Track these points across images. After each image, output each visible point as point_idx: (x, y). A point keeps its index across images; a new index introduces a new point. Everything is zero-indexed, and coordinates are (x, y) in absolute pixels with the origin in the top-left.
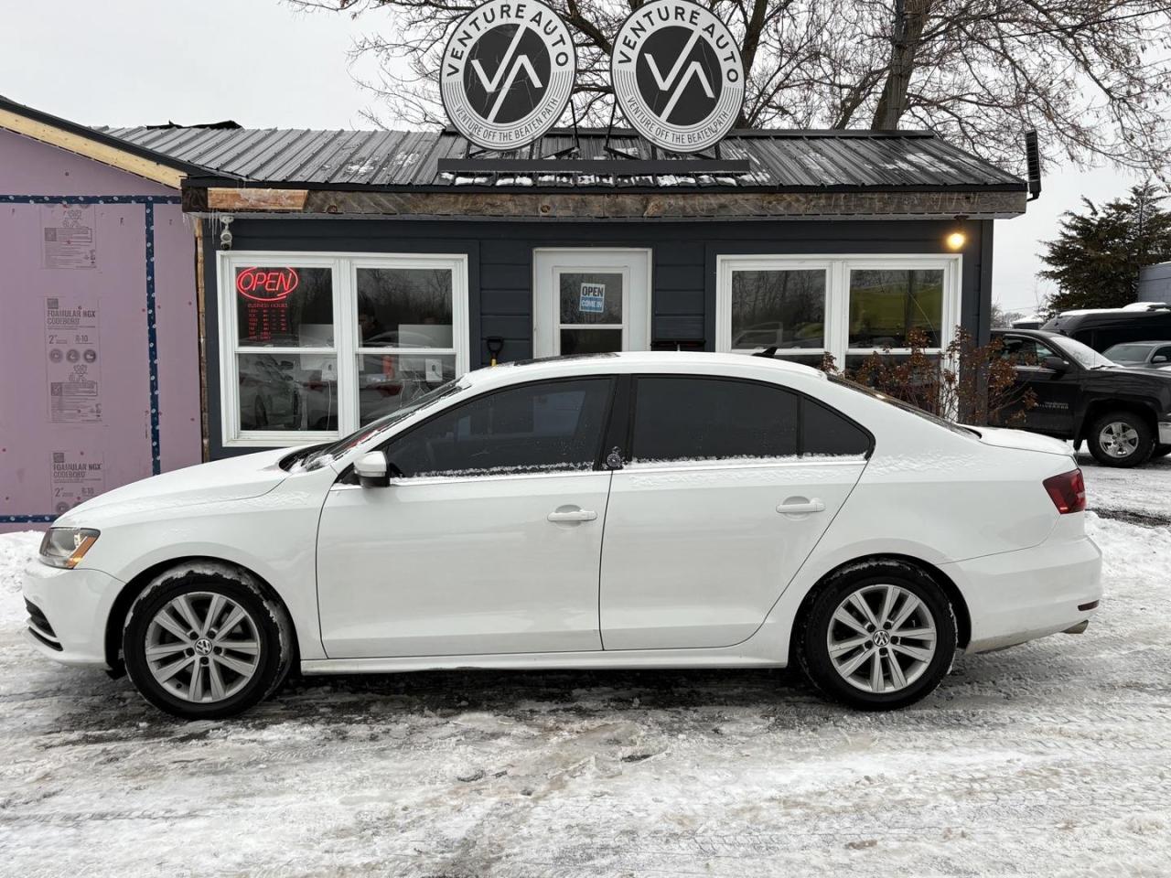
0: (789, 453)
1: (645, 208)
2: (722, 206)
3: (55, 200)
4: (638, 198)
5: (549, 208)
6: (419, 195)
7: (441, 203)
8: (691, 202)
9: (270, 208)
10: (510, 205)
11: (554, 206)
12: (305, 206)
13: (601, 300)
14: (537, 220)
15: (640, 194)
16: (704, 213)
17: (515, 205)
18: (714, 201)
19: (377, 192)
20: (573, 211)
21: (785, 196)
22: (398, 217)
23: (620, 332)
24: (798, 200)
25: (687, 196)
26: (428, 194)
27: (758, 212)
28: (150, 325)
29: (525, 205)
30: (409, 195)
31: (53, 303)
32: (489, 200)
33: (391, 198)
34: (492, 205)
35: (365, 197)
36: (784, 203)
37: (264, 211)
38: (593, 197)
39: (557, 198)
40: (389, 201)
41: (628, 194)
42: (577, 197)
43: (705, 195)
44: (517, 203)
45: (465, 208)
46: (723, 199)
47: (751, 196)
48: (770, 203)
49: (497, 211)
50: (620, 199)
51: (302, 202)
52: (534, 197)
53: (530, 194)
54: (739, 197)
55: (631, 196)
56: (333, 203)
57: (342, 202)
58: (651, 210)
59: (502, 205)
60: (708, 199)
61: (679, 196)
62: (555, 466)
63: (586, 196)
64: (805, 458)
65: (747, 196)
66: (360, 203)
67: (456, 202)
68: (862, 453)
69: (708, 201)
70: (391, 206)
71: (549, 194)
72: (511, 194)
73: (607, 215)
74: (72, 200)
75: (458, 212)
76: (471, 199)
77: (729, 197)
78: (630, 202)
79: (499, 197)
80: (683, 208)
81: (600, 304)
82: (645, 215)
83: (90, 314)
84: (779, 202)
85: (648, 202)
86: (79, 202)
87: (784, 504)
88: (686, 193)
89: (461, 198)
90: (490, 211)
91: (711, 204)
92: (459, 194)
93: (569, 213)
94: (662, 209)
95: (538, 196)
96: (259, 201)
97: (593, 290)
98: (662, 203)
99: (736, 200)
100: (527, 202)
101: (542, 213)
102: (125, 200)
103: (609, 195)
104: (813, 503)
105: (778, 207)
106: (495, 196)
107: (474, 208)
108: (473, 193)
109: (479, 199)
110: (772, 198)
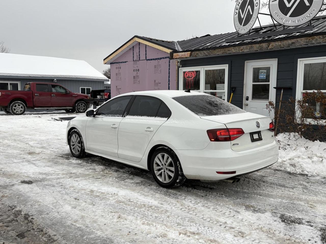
0: (153, 116)
1: (269, 46)
2: (293, 43)
3: (156, 59)
4: (267, 43)
5: (242, 49)
6: (213, 50)
7: (217, 52)
8: (283, 43)
9: (184, 57)
10: (233, 50)
11: (244, 49)
12: (190, 56)
13: (265, 75)
14: (240, 53)
15: (267, 42)
16: (287, 46)
17: (234, 50)
18: (290, 42)
19: (204, 50)
20: (249, 50)
21: (315, 37)
22: (209, 56)
23: (269, 85)
24: (320, 38)
25: (281, 41)
26: (215, 49)
27: (305, 44)
28: (169, 86)
29: (237, 49)
30: (211, 50)
31: (155, 81)
32: (228, 49)
33: (207, 52)
34: (229, 50)
35: (202, 52)
36: (314, 40)
37: (183, 58)
38: (254, 45)
39: (245, 46)
40: (206, 52)
41: (264, 43)
42: (250, 46)
43: (287, 40)
44: (235, 49)
45: (223, 52)
46: (293, 41)
47: (303, 38)
48: (309, 40)
49: (230, 52)
50: (262, 44)
51: (189, 55)
52: (239, 47)
53: (238, 46)
54: (299, 39)
55: (265, 43)
56: (196, 54)
57: (197, 54)
58: (270, 47)
59: (231, 50)
60: (289, 41)
61: (279, 41)
62: (117, 115)
63: (252, 45)
64: (156, 118)
65: (301, 39)
66: (201, 53)
67: (221, 51)
68: (167, 118)
69: (288, 42)
70: (207, 53)
71: (242, 45)
72: (233, 47)
73: (258, 50)
74: (158, 59)
75: (221, 53)
76: (224, 49)
77: (295, 40)
78: (264, 45)
79: (231, 48)
80: (280, 45)
81: (265, 76)
82: (268, 49)
83: (160, 83)
84: (313, 39)
85: (270, 45)
86: (159, 59)
87: (146, 128)
88: (281, 40)
89: (222, 49)
90: (228, 52)
91: (289, 43)
92: (221, 48)
93: (248, 50)
94: (274, 46)
95: (240, 46)
96: (182, 55)
97: (263, 72)
98: (274, 44)
99: (298, 41)
100: (237, 48)
101: (241, 51)
102: (166, 58)
103: (258, 44)
104: (152, 129)
105: (312, 41)
106: (230, 48)
107: (225, 52)
108: (225, 48)
109: (226, 49)
110: (310, 38)
